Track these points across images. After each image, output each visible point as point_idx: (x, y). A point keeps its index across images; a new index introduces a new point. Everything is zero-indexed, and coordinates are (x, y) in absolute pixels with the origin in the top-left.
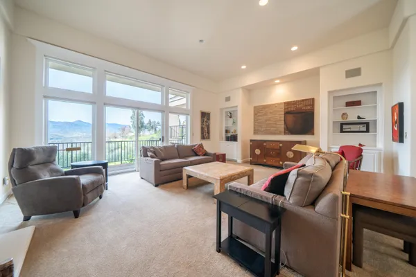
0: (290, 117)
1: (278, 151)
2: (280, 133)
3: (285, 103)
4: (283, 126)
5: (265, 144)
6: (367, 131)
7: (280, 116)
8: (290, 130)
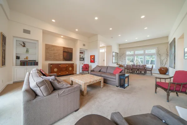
0: (65, 54)
1: (66, 68)
2: (61, 60)
3: (63, 47)
4: (62, 57)
5: (60, 66)
6: (83, 60)
7: (61, 52)
8: (65, 59)
